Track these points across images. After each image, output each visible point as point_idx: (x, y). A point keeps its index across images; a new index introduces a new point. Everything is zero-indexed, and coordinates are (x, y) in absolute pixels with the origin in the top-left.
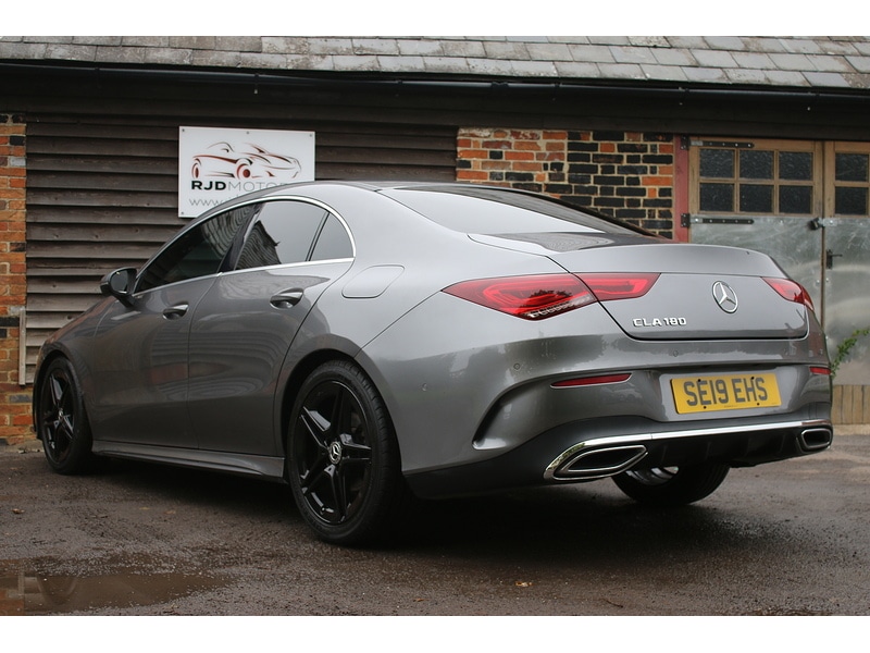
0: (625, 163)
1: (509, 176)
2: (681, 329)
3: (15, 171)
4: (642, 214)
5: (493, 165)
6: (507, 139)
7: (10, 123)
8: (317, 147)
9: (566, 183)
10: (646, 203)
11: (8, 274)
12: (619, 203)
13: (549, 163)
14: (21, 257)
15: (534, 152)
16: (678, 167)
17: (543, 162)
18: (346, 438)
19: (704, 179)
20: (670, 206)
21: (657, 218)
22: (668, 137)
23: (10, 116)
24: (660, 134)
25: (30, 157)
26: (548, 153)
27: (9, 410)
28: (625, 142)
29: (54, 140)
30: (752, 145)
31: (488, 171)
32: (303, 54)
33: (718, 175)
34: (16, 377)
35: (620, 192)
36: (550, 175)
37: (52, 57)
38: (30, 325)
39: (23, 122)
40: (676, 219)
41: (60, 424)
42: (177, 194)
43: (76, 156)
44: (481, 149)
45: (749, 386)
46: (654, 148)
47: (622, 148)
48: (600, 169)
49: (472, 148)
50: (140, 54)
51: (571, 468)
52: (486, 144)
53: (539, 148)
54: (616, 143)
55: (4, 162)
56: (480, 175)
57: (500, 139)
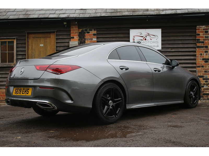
3: (94, 41)
5: (206, 34)
7: (93, 31)
8: (162, 32)
23: (93, 29)
25: (97, 38)
29: (102, 34)
31: (204, 36)
32: (158, 11)
37: (102, 16)
39: (96, 30)
43: (107, 37)
44: (202, 31)
49: (200, 31)
50: (121, 14)
52: (204, 29)
55: (92, 39)
56: (202, 37)
57: (207, 28)
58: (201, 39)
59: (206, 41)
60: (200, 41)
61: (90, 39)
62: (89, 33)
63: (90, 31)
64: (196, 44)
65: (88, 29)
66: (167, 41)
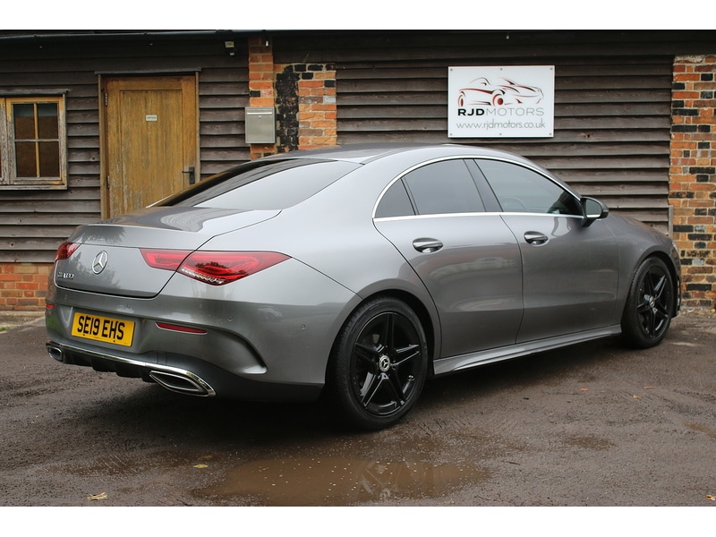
45: (114, 327)
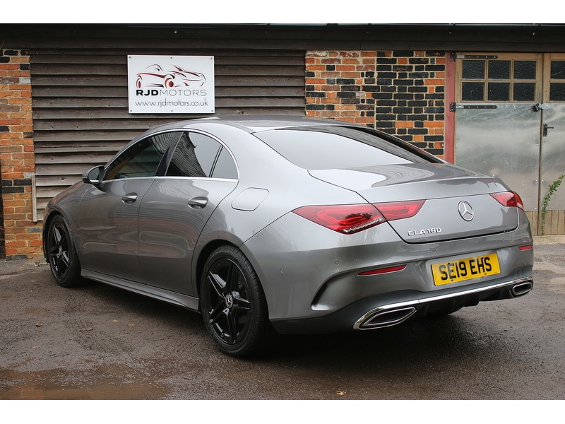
0: (414, 71)
1: (339, 81)
2: (437, 234)
3: (24, 86)
4: (425, 103)
5: (329, 74)
6: (337, 57)
7: (19, 55)
8: (215, 66)
9: (376, 85)
10: (428, 97)
11: (23, 152)
12: (410, 97)
13: (365, 72)
14: (31, 141)
15: (355, 65)
16: (448, 73)
17: (361, 72)
18: (236, 294)
19: (465, 80)
20: (443, 98)
21: (434, 106)
22: (442, 54)
23: (19, 51)
24: (436, 51)
25: (33, 77)
26: (364, 66)
27: (28, 237)
28: (414, 57)
29: (48, 65)
30: (497, 57)
31: (326, 78)
33: (474, 77)
34: (31, 216)
35: (410, 90)
36: (365, 80)
38: (38, 184)
39: (28, 55)
40: (446, 107)
41: (61, 256)
42: (127, 98)
43: (62, 76)
44: (321, 64)
46: (432, 61)
47: (412, 61)
48: (398, 75)
49: (315, 64)
51: (370, 323)
52: (324, 61)
53: (358, 63)
54: (408, 58)
55: (17, 81)
56: (321, 81)
57: (333, 58)
58: (318, 88)
59: (331, 92)
60: (315, 91)
61: (10, 80)
62: (7, 60)
63: (11, 57)
64: (306, 100)
65: (4, 50)
66: (228, 89)
